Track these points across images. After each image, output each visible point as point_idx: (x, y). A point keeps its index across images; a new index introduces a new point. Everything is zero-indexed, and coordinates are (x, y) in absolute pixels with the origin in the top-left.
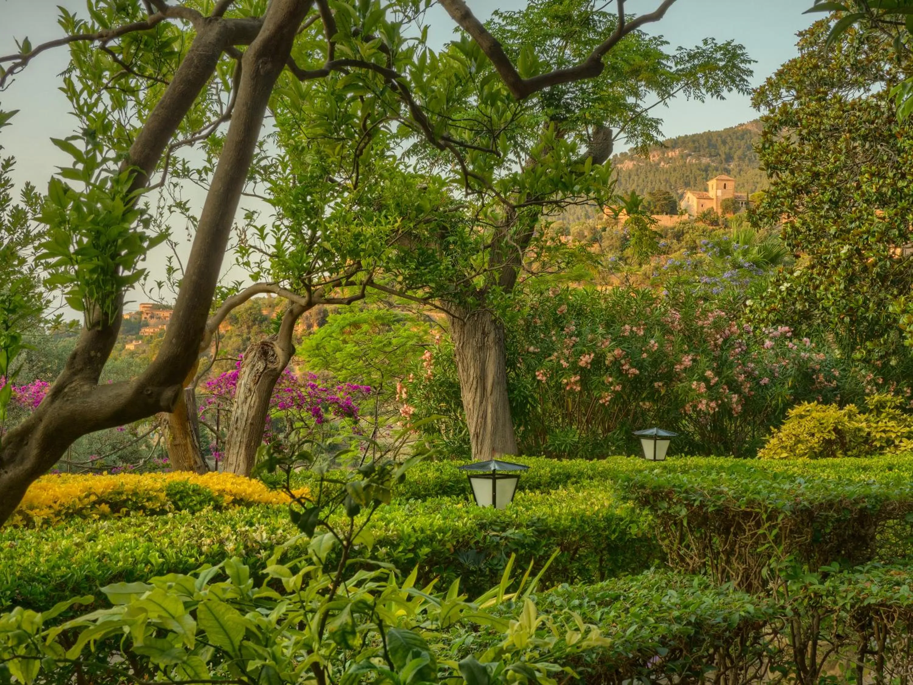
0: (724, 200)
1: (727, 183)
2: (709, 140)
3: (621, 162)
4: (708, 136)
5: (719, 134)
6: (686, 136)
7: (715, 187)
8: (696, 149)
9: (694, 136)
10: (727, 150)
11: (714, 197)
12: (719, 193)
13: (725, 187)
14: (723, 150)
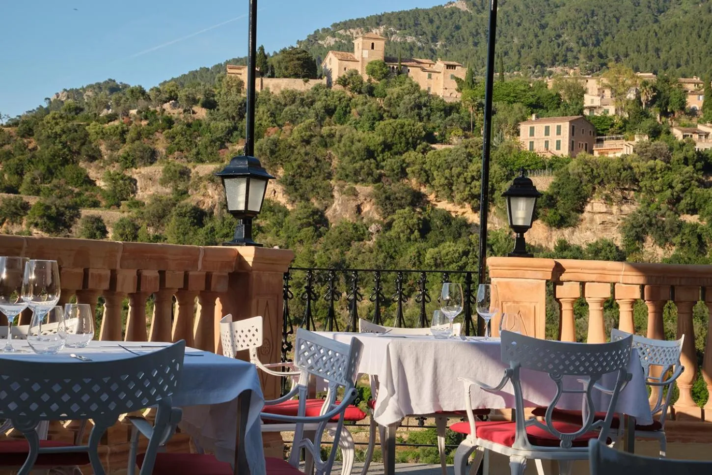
0: (371, 63)
1: (375, 42)
2: (416, 19)
3: (323, 38)
4: (415, 14)
5: (426, 12)
6: (393, 13)
7: (360, 47)
8: (402, 27)
9: (400, 13)
10: (434, 30)
11: (360, 59)
12: (366, 54)
13: (373, 48)
14: (429, 29)
